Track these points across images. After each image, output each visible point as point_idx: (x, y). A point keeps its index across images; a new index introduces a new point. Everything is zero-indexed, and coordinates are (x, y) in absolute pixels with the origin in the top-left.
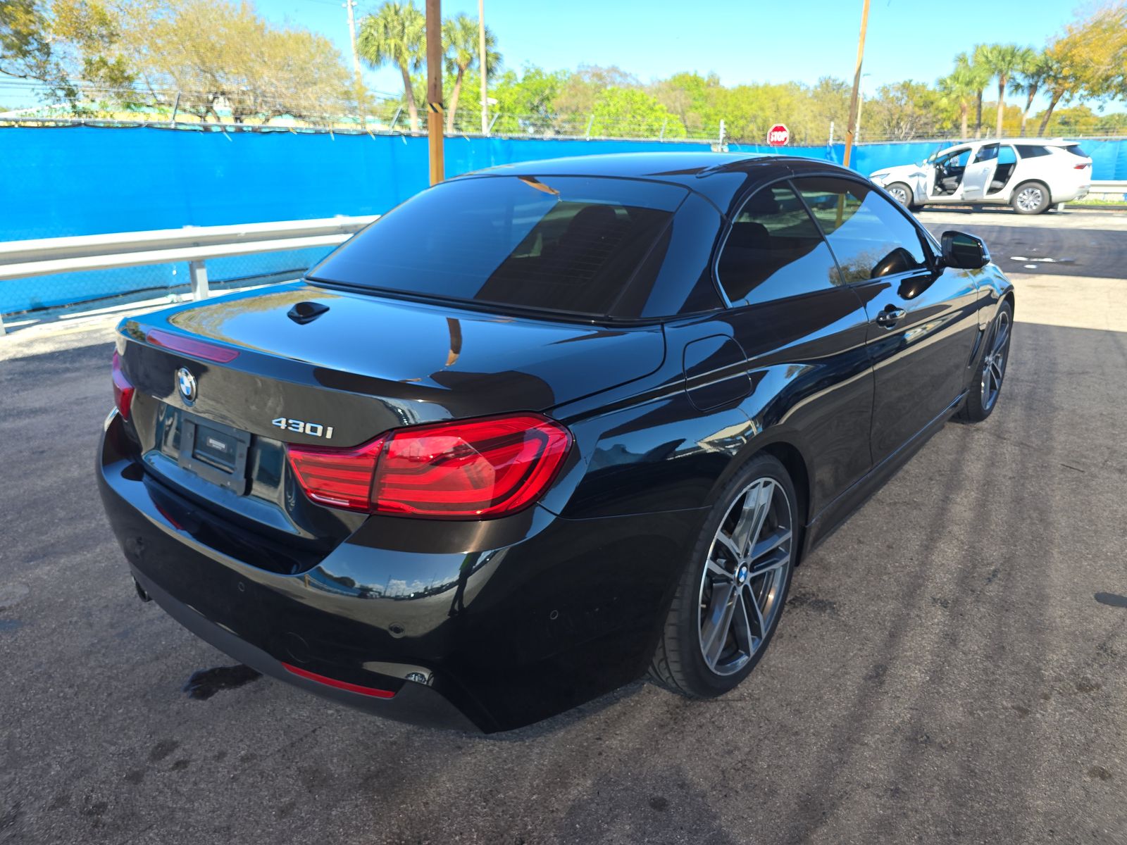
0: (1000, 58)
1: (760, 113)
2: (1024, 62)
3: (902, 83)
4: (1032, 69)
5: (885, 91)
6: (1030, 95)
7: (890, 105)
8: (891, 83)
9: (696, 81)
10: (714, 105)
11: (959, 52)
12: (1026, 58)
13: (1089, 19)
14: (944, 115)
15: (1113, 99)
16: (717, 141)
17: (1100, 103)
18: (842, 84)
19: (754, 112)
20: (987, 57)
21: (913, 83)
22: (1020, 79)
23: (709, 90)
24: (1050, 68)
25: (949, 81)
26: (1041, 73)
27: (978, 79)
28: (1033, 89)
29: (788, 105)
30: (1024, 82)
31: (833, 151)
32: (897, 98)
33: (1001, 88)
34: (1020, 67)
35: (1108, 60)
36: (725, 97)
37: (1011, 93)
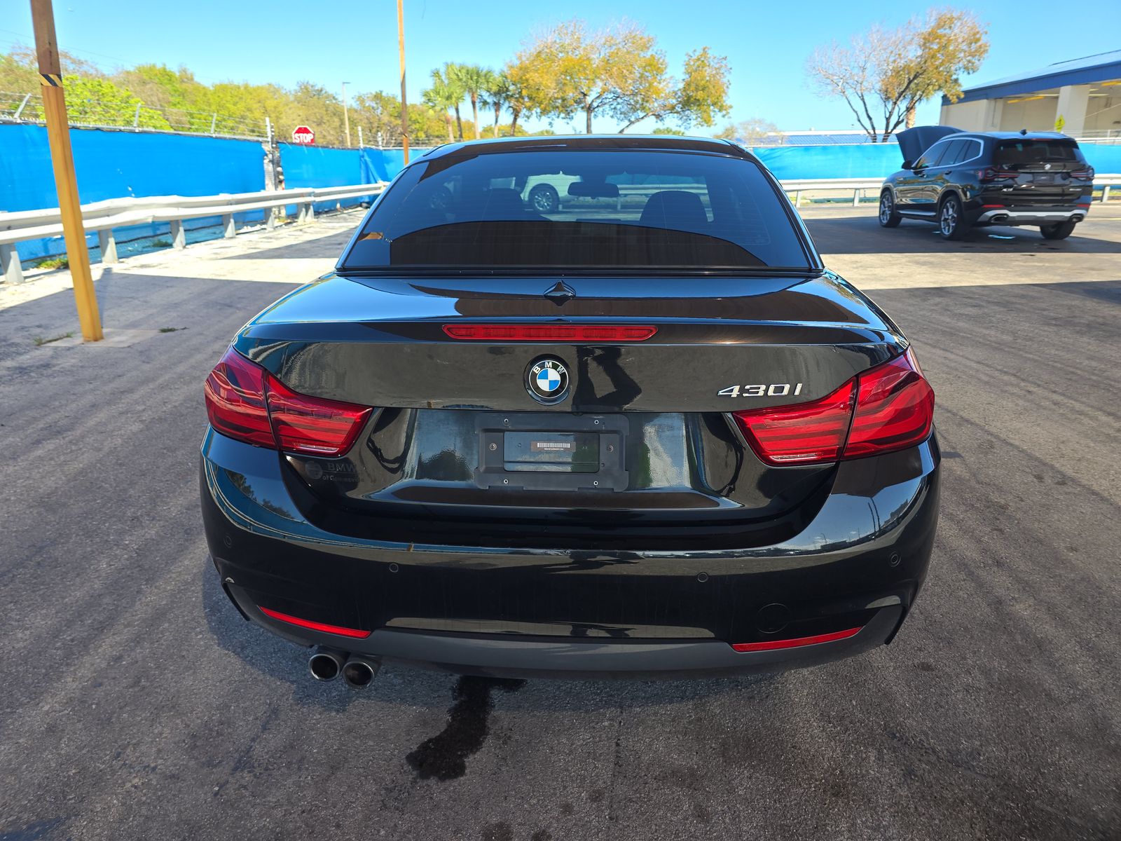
0: (469, 77)
1: (248, 114)
2: (488, 82)
3: (374, 93)
4: (495, 89)
5: (361, 99)
6: (496, 111)
7: (368, 114)
8: (365, 93)
9: (166, 75)
10: (194, 102)
11: (433, 68)
12: (488, 79)
13: (533, 50)
14: (417, 126)
15: (558, 117)
16: (265, 139)
17: (550, 120)
18: (321, 91)
19: (242, 113)
20: (457, 75)
21: (384, 94)
22: (486, 96)
23: (184, 86)
24: (508, 90)
25: (432, 94)
26: (502, 93)
27: (455, 94)
28: (497, 106)
29: (275, 107)
30: (490, 100)
31: (365, 154)
32: (373, 108)
33: (474, 103)
34: (485, 86)
35: (553, 85)
36: (205, 95)
37: (481, 109)
